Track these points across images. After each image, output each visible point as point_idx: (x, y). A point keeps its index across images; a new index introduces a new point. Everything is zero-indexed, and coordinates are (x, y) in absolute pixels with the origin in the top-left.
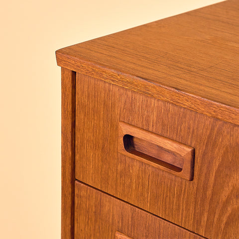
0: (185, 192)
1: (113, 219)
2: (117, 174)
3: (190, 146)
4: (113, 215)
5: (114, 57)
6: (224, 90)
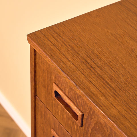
0: (79, 129)
1: (51, 122)
2: (53, 104)
3: (81, 111)
4: (51, 121)
5: (56, 46)
6: (101, 90)
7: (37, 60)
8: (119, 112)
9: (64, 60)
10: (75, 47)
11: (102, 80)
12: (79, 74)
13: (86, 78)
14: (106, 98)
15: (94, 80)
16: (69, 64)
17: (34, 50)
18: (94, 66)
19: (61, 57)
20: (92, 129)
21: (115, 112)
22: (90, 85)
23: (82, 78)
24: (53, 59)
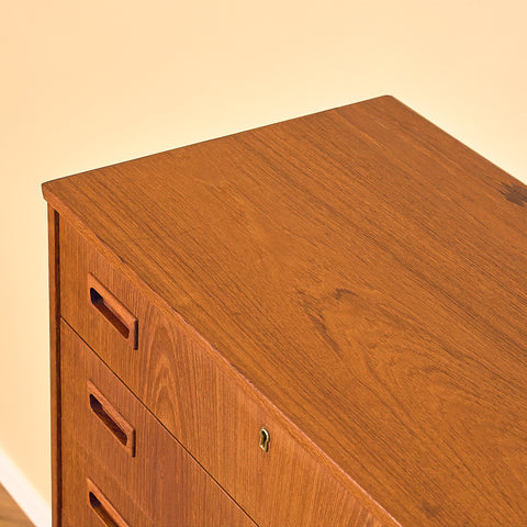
1: (86, 366)
2: (89, 322)
3: (134, 316)
4: (86, 362)
5: (95, 203)
6: (167, 269)
7: (61, 234)
8: (193, 301)
9: (106, 223)
10: (131, 205)
11: (173, 256)
12: (131, 245)
13: (144, 253)
14: (173, 280)
15: (158, 254)
16: (115, 230)
17: (56, 212)
18: (163, 234)
19: (102, 219)
20: (153, 347)
21: (185, 300)
22: (148, 262)
23: (136, 251)
24: (86, 222)
